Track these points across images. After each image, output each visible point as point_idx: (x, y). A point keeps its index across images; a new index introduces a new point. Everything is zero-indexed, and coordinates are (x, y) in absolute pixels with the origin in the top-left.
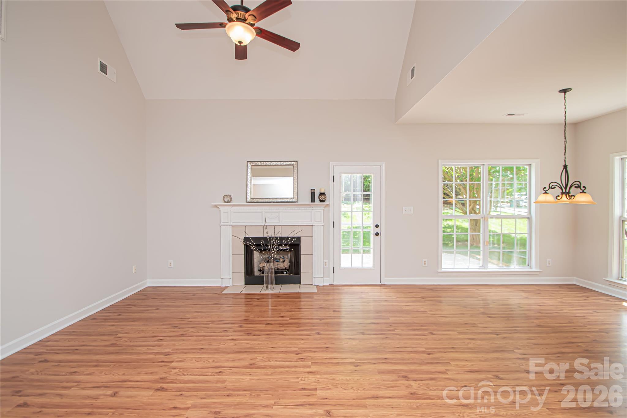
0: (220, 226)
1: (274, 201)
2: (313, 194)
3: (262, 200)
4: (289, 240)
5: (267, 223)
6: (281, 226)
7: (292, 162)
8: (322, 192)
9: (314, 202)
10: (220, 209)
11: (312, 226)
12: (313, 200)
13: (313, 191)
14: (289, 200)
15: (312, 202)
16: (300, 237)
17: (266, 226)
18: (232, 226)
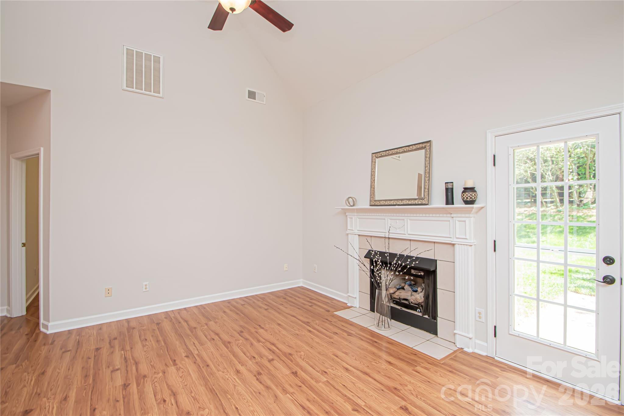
0: (348, 234)
1: (398, 203)
2: (450, 191)
3: (385, 202)
4: (408, 262)
5: (390, 234)
6: (410, 240)
7: (424, 144)
8: (469, 185)
9: (453, 204)
10: (347, 214)
11: (453, 245)
12: (449, 200)
13: (450, 186)
14: (418, 202)
15: (447, 203)
16: (436, 260)
17: (389, 238)
18: (359, 235)
